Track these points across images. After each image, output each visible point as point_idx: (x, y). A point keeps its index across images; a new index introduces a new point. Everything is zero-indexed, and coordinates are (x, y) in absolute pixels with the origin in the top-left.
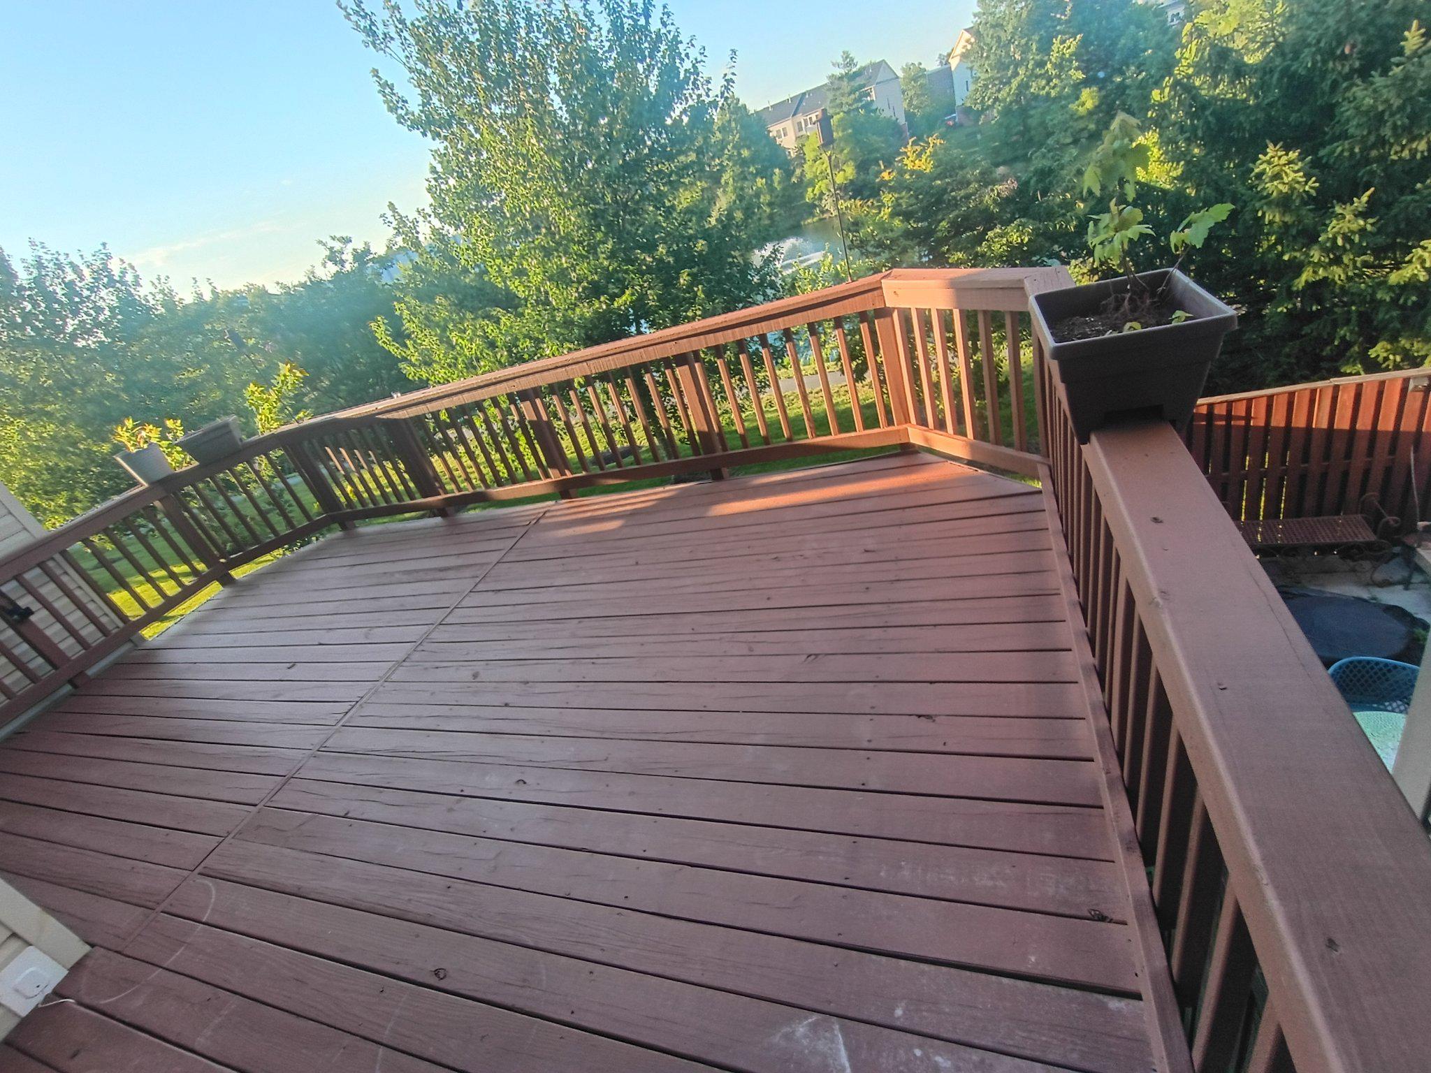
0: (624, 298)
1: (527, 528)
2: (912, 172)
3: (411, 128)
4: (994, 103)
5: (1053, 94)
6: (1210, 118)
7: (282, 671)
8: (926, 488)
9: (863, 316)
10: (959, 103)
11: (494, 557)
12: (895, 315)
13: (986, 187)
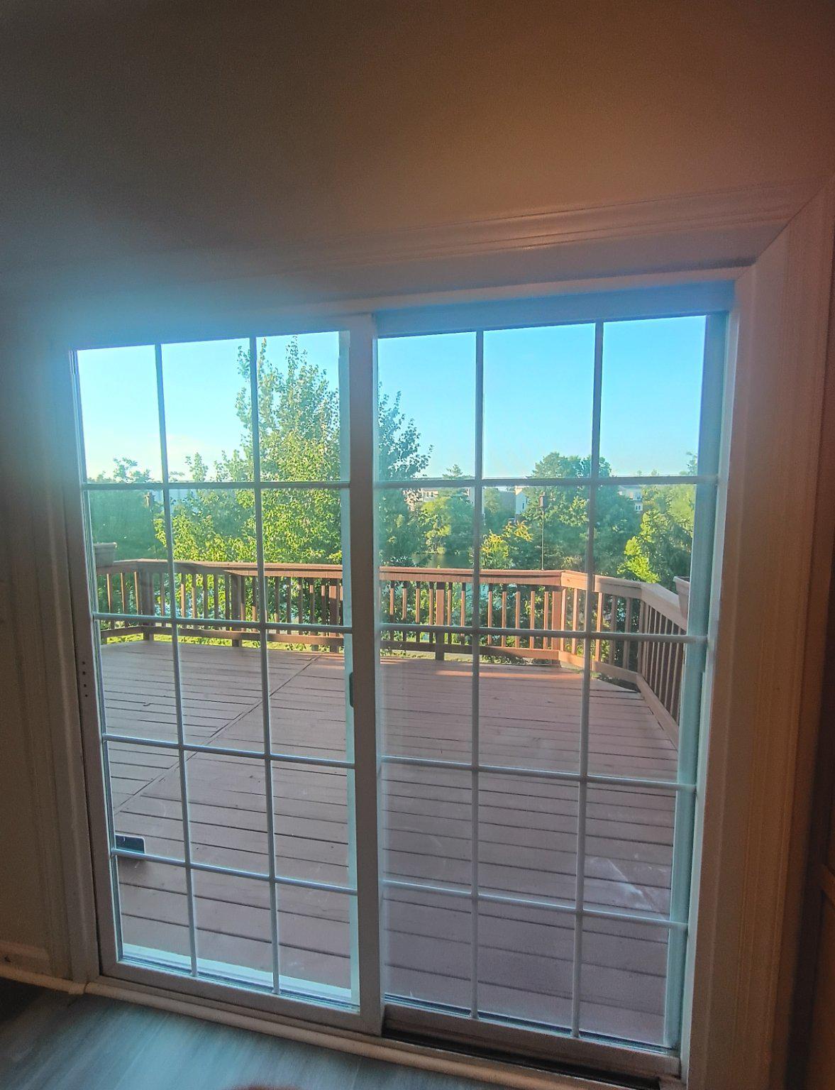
0: (337, 554)
1: (309, 662)
2: (519, 538)
3: (242, 421)
4: (538, 519)
5: (572, 525)
6: (676, 557)
7: (140, 707)
8: (561, 681)
9: (548, 588)
10: (517, 512)
11: (294, 673)
12: (564, 591)
13: (565, 557)
